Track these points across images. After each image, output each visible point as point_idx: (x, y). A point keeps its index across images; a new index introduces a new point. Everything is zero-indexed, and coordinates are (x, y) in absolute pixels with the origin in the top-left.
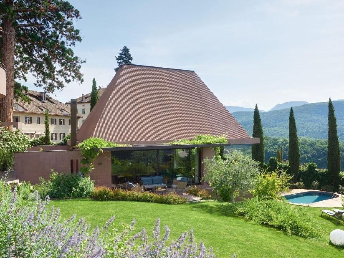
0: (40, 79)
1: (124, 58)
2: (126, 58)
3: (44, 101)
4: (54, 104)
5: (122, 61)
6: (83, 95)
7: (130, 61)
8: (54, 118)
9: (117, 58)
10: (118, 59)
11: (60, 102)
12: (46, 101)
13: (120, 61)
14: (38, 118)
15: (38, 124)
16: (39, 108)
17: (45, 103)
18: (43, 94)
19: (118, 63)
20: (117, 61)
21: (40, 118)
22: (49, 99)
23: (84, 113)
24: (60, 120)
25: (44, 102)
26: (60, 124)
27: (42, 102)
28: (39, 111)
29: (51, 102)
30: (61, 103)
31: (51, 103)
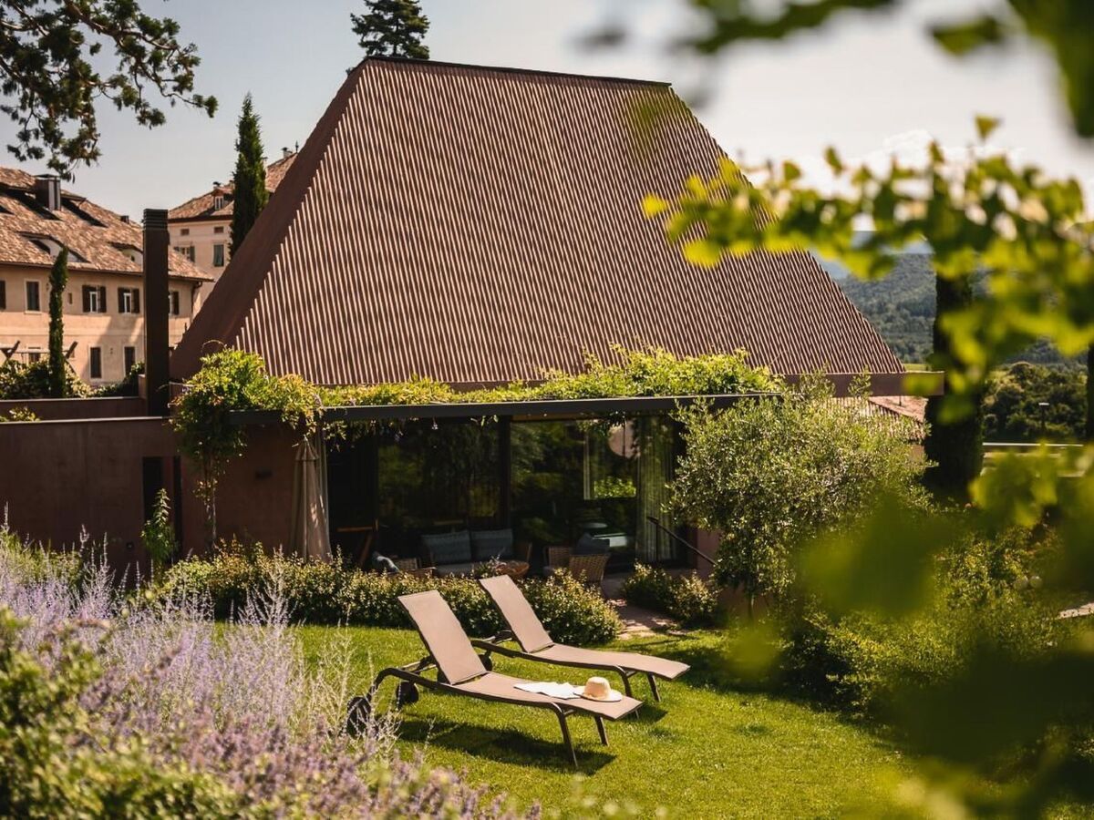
0: (33, 124)
1: (391, 22)
2: (398, 25)
3: (54, 212)
4: (98, 223)
5: (380, 35)
6: (216, 183)
7: (415, 35)
8: (96, 283)
9: (361, 25)
10: (362, 28)
11: (122, 214)
12: (62, 213)
13: (370, 37)
14: (29, 284)
15: (30, 308)
16: (35, 242)
17: (58, 219)
18: (51, 185)
19: (363, 44)
20: (360, 36)
21: (36, 285)
22: (77, 204)
23: (220, 263)
24: (121, 291)
25: (53, 217)
26: (121, 310)
27: (46, 218)
28: (35, 256)
29: (84, 216)
30: (124, 219)
31: (81, 223)
